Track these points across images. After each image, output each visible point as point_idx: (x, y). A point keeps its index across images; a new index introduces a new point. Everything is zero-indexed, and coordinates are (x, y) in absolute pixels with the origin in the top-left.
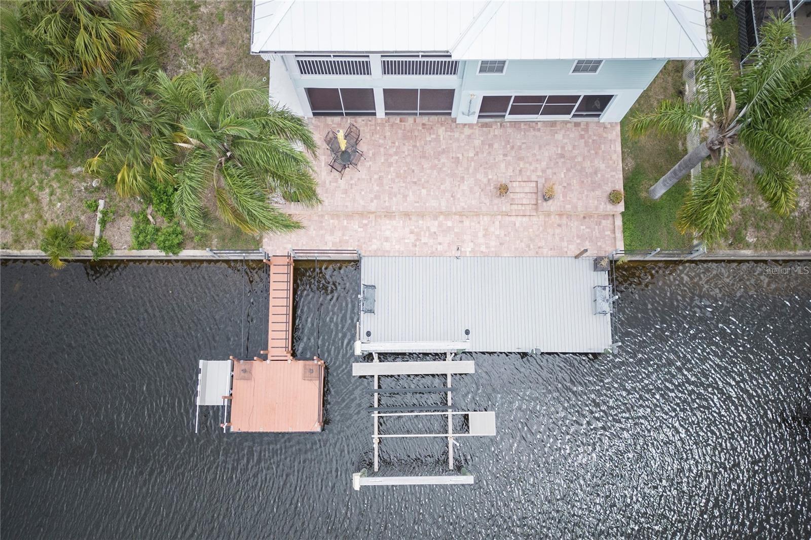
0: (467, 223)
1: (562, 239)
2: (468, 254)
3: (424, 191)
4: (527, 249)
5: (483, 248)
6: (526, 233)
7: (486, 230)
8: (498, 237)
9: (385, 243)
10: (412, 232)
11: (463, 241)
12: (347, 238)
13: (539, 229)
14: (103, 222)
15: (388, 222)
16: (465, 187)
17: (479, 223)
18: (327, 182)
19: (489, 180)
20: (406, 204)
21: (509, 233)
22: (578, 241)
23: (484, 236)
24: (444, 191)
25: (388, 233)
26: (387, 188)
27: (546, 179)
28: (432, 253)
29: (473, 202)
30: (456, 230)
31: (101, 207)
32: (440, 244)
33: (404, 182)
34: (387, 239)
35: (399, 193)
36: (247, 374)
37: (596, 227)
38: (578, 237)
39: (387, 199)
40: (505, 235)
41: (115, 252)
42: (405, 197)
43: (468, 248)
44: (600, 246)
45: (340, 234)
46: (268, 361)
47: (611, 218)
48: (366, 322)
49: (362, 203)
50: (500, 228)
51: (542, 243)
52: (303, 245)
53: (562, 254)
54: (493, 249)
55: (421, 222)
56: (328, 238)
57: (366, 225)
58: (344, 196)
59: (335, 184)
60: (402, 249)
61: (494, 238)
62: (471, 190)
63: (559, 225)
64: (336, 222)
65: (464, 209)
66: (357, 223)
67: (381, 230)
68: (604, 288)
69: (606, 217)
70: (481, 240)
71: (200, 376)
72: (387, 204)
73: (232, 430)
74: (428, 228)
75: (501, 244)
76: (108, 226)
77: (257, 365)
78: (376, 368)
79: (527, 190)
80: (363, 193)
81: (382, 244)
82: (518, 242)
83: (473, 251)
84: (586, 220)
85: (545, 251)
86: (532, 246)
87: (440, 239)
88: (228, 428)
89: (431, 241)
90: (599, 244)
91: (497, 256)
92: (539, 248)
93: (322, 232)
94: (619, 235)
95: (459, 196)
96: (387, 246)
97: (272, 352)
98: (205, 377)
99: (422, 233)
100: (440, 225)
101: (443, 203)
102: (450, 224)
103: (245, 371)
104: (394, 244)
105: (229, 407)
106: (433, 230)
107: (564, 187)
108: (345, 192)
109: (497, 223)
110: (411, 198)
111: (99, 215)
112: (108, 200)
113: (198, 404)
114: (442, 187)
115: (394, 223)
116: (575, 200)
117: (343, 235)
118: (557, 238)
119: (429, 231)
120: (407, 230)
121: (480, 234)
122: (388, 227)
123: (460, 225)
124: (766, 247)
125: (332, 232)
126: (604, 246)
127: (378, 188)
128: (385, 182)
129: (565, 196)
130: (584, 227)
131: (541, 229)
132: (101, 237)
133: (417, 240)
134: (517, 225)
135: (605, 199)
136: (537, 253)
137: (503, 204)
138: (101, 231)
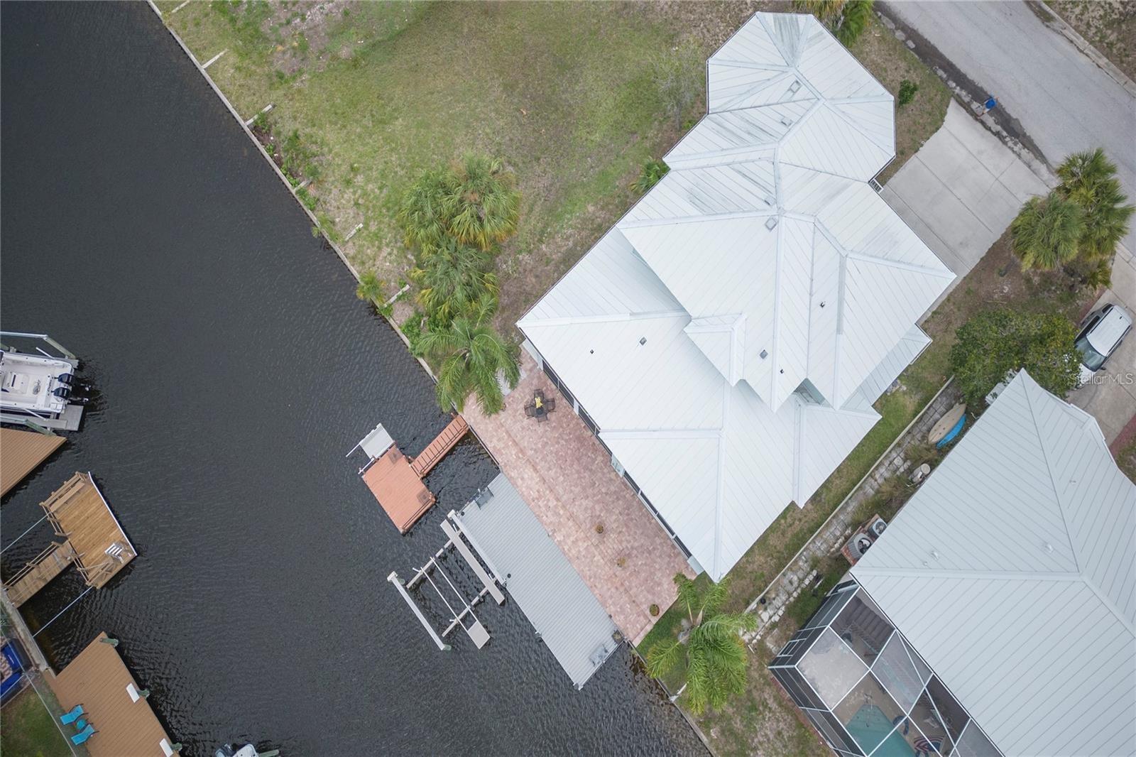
0: (571, 523)
1: (611, 597)
2: (556, 540)
3: (561, 478)
4: (588, 578)
5: (566, 548)
6: (596, 570)
7: (577, 540)
8: (579, 551)
9: (519, 480)
10: (538, 491)
11: (560, 530)
12: (504, 453)
13: (604, 576)
14: (399, 298)
15: (532, 470)
16: (585, 503)
17: (577, 531)
18: (519, 412)
19: (600, 515)
20: (546, 473)
21: (587, 557)
22: (619, 610)
23: (573, 542)
24: (571, 491)
25: (526, 476)
26: (545, 452)
27: (629, 553)
28: (538, 516)
29: (581, 516)
30: (561, 520)
31: (405, 289)
32: (547, 516)
33: (556, 460)
34: (522, 479)
35: (549, 463)
36: (394, 459)
37: (635, 615)
38: (621, 608)
39: (540, 458)
40: (584, 556)
41: (391, 319)
42: (550, 469)
43: (559, 537)
44: (627, 628)
45: (503, 446)
46: (410, 465)
47: (648, 621)
48: (470, 508)
49: (526, 444)
50: (585, 549)
51: (599, 586)
52: (479, 428)
53: (604, 604)
54: (571, 555)
55: (548, 492)
56: (495, 440)
57: (519, 458)
58: (520, 429)
59: (521, 418)
60: (525, 494)
61: (577, 549)
62: (586, 509)
63: (617, 588)
64: (506, 437)
65: (573, 513)
66: (516, 451)
67: (524, 470)
68: (606, 651)
69: (646, 617)
70: (569, 542)
71: (373, 431)
72: (537, 461)
73: (363, 477)
74: (548, 500)
75: (578, 558)
76: (400, 302)
77: (403, 460)
78: (454, 538)
79: (615, 547)
80: (531, 440)
81: (518, 478)
82: (587, 568)
83: (560, 542)
84: (634, 604)
85: (597, 592)
86: (592, 580)
87: (549, 514)
88: (362, 474)
89: (544, 509)
90: (628, 625)
91: (569, 560)
92: (595, 586)
93: (494, 433)
94: (642, 635)
95: (577, 503)
96: (519, 482)
97: (415, 463)
98: (375, 434)
99: (543, 499)
100: (556, 506)
101: (565, 497)
102: (561, 512)
103: (395, 456)
104: (524, 485)
105: (372, 464)
106: (550, 504)
107: (635, 571)
108: (523, 428)
109: (586, 544)
110: (552, 473)
111: (400, 293)
112: (411, 289)
113: (360, 444)
114: (573, 488)
115: (534, 475)
116: (633, 585)
117: (503, 448)
118: (609, 593)
119: (548, 502)
120: (537, 487)
121: (572, 539)
122: (528, 473)
123: (566, 520)
124: (717, 749)
125: (499, 440)
126: (629, 630)
127: (540, 447)
128: (546, 448)
129: (631, 575)
130: (629, 607)
131: (606, 577)
132: (392, 304)
133: (538, 499)
134: (595, 559)
135: (650, 605)
136: (591, 587)
137: (595, 538)
138: (394, 301)
